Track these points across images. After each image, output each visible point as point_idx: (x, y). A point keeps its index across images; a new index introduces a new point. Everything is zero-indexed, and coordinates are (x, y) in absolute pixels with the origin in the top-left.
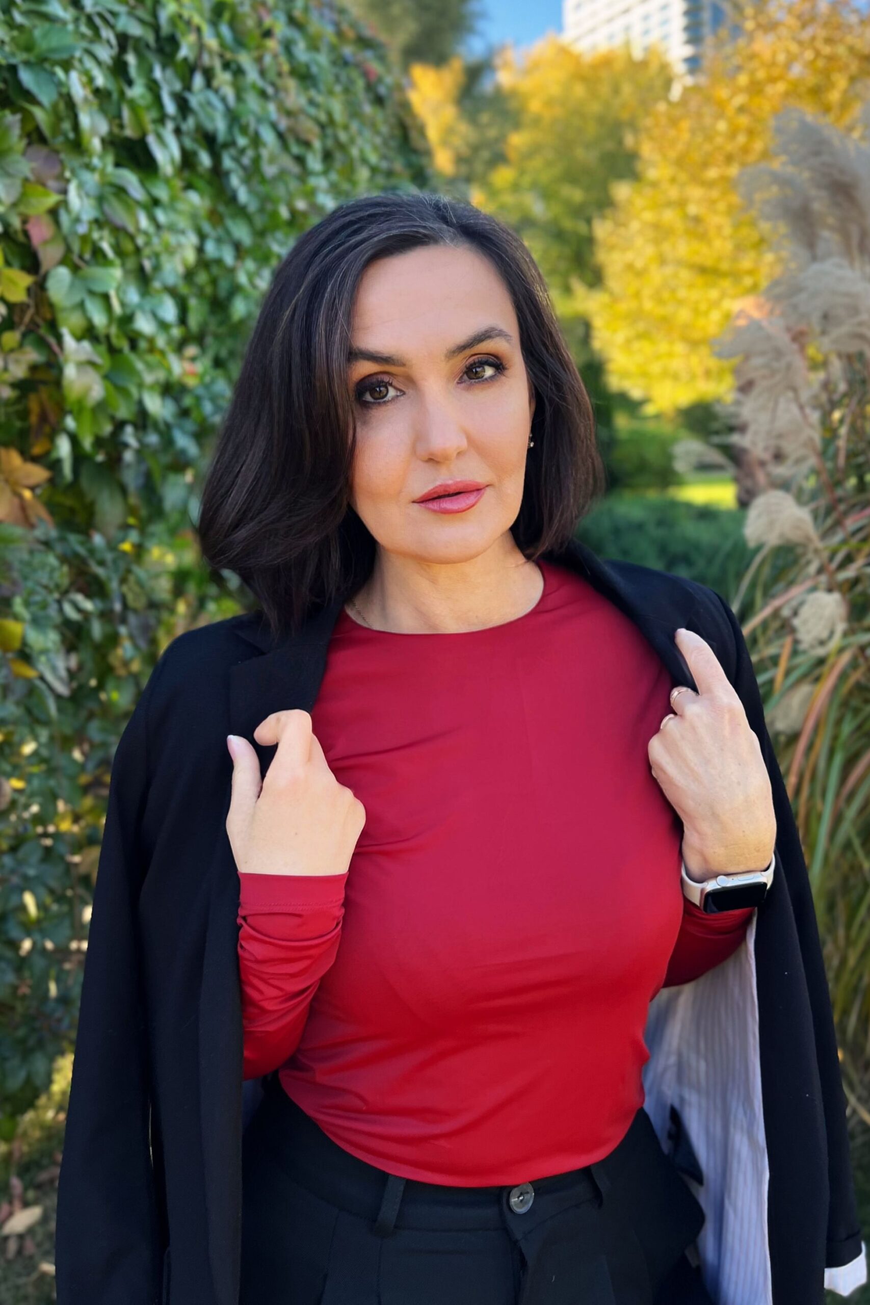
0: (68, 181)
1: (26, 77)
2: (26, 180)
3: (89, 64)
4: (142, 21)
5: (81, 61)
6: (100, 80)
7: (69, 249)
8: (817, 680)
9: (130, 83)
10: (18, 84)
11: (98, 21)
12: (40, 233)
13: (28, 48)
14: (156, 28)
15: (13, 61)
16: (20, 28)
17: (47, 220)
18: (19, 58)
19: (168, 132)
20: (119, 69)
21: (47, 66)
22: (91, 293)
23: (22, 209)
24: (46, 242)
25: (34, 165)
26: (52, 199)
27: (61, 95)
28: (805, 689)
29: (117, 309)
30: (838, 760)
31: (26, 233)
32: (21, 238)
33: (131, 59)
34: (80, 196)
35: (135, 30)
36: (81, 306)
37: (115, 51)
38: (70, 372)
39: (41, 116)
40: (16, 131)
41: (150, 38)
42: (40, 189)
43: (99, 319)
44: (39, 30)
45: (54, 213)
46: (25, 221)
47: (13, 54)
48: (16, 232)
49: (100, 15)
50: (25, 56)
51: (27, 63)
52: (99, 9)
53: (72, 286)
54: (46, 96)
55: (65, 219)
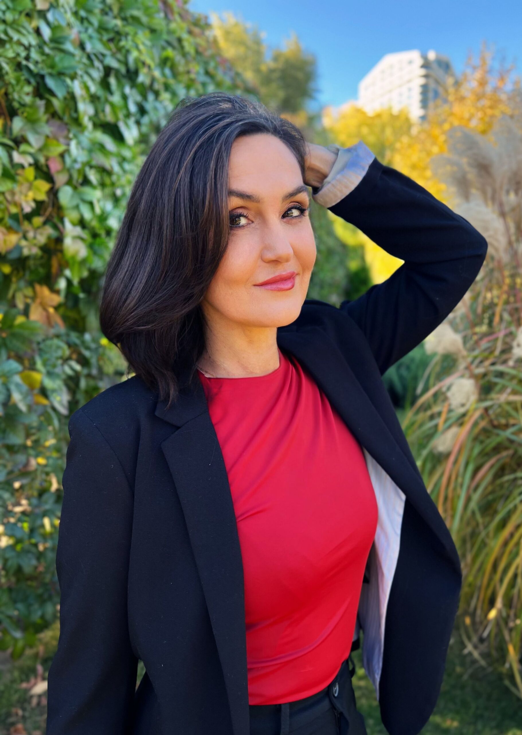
0: (71, 139)
1: (50, 82)
2: (47, 137)
3: (86, 78)
4: (119, 61)
5: (82, 76)
6: (93, 88)
7: (71, 178)
8: (461, 425)
9: (111, 93)
10: (45, 85)
11: (93, 57)
12: (55, 166)
13: (52, 67)
14: (126, 64)
15: (42, 72)
16: (48, 55)
17: (59, 160)
18: (45, 71)
19: (131, 122)
20: (105, 84)
21: (63, 77)
22: (84, 201)
23: (45, 153)
24: (58, 172)
25: (52, 129)
26: (62, 148)
27: (68, 93)
28: (454, 430)
29: (98, 211)
30: (471, 468)
31: (47, 166)
32: (45, 169)
33: (112, 81)
34: (77, 148)
35: (114, 64)
36: (77, 207)
37: (102, 74)
38: (68, 242)
39: (57, 104)
40: (42, 110)
41: (123, 70)
42: (55, 142)
43: (87, 215)
44: (58, 57)
45: (62, 156)
46: (47, 159)
47: (42, 69)
48: (42, 166)
49: (95, 55)
50: (50, 71)
51: (51, 75)
52: (95, 51)
53: (72, 197)
54: (60, 93)
55: (68, 160)
